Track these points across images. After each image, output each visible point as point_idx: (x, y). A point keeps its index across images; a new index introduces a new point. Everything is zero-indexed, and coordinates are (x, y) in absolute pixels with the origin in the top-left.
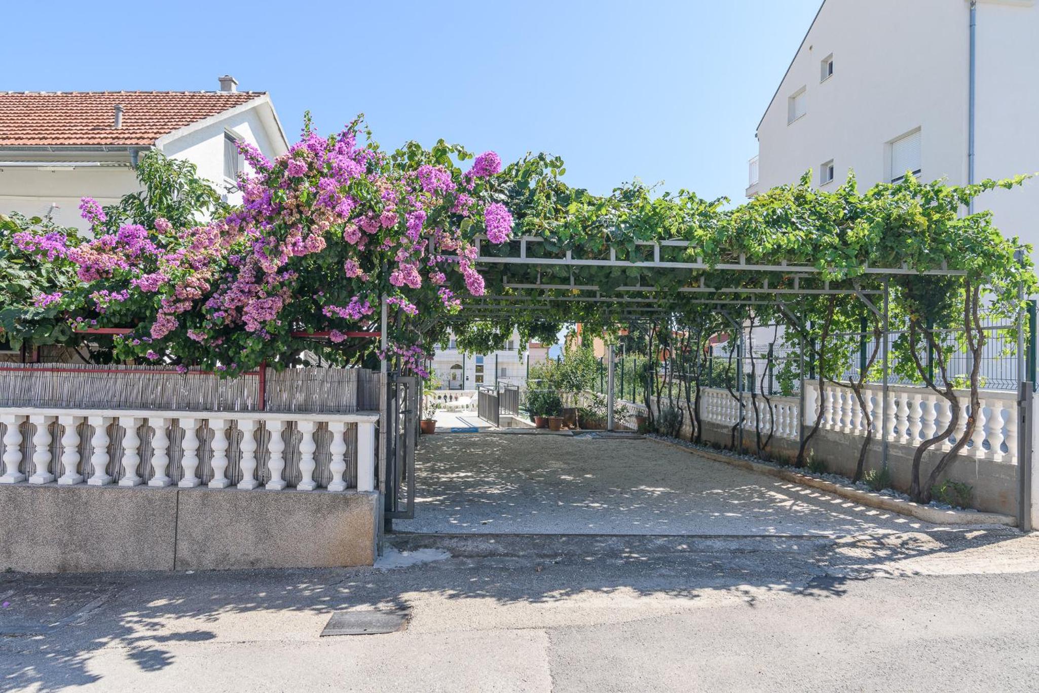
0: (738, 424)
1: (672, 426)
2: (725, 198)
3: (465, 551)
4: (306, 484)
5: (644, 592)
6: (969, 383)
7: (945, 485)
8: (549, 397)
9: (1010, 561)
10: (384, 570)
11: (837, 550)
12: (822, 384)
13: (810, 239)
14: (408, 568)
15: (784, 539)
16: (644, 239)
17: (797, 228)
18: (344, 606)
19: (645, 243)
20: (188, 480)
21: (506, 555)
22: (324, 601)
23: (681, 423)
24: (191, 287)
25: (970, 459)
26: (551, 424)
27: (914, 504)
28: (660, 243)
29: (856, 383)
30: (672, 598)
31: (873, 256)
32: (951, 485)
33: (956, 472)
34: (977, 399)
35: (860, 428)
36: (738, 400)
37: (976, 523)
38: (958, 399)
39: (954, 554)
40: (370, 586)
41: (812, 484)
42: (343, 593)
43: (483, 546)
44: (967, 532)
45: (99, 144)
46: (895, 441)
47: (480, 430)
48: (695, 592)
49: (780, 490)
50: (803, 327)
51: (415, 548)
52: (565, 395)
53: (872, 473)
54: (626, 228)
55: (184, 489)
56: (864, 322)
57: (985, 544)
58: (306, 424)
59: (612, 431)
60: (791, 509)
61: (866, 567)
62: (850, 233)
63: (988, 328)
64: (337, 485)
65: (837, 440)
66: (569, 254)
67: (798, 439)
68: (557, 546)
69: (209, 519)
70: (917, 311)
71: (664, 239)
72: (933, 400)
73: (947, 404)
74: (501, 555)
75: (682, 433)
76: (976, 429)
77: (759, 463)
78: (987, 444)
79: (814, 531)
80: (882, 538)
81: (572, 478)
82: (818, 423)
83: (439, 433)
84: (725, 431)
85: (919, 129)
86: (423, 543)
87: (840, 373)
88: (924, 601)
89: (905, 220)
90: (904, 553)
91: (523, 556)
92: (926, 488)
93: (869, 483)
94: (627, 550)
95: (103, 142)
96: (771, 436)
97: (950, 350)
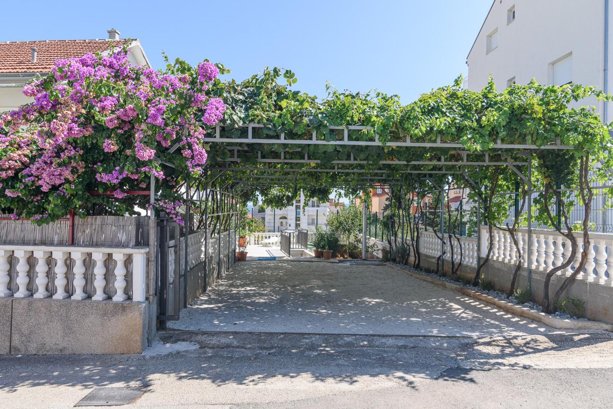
0: (441, 256)
1: (403, 257)
2: (396, 96)
3: (209, 344)
4: (99, 296)
5: (320, 377)
6: (583, 227)
7: (565, 300)
8: (331, 238)
9: (599, 359)
10: (148, 357)
11: (476, 348)
12: (490, 228)
13: (455, 123)
14: (165, 355)
15: (439, 338)
16: (335, 125)
17: (446, 115)
18: (105, 383)
19: (336, 128)
20: (21, 293)
21: (238, 347)
22: (94, 379)
23: (409, 255)
24: (13, 160)
25: (583, 282)
26: (325, 255)
27: (543, 314)
28: (347, 128)
29: (511, 227)
30: (337, 383)
31: (501, 135)
32: (570, 300)
33: (575, 291)
34: (588, 239)
35: (515, 259)
36: (441, 239)
37: (585, 329)
38: (576, 239)
39: (560, 352)
40: (132, 368)
41: (481, 298)
42: (111, 373)
43: (224, 340)
44: (576, 335)
45: (17, 72)
46: (536, 269)
47: (277, 259)
48: (355, 379)
49: (458, 302)
50: (479, 189)
51: (175, 342)
52: (342, 236)
53: (519, 291)
54: (322, 117)
55: (17, 299)
56: (517, 185)
57: (585, 345)
58: (98, 255)
59: (365, 260)
60: (459, 315)
61: (490, 361)
62: (484, 118)
63: (596, 188)
64: (119, 297)
65: (500, 267)
66: (283, 136)
67: (476, 267)
68: (275, 341)
69: (33, 320)
70: (549, 176)
71: (351, 125)
72: (560, 240)
73: (569, 243)
74: (234, 347)
75: (409, 261)
76: (589, 260)
77: (450, 282)
78: (595, 272)
79: (464, 333)
80: (512, 339)
81: (321, 292)
82: (488, 255)
83: (249, 261)
84: (434, 260)
85: (571, 54)
86: (182, 338)
87: (502, 220)
88: (523, 389)
89: (525, 109)
90: (523, 351)
91: (249, 348)
92: (552, 302)
93: (516, 298)
94: (324, 345)
95: (20, 71)
96: (460, 264)
97: (571, 204)
